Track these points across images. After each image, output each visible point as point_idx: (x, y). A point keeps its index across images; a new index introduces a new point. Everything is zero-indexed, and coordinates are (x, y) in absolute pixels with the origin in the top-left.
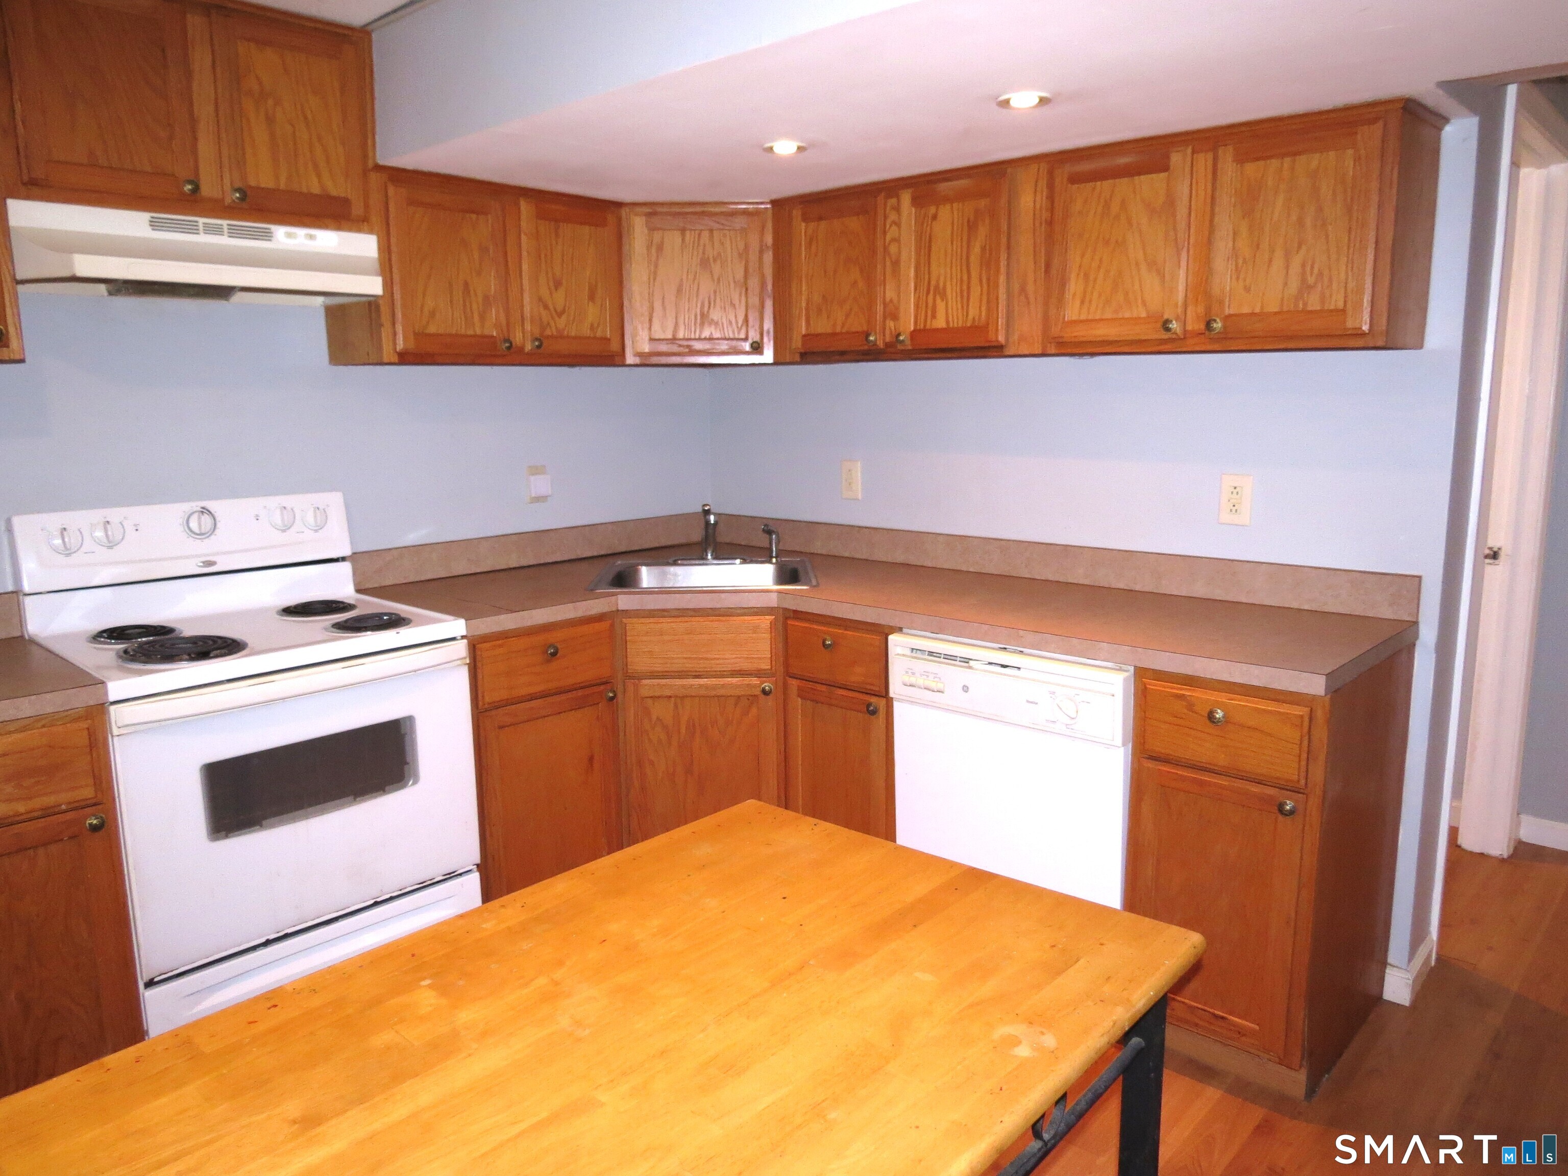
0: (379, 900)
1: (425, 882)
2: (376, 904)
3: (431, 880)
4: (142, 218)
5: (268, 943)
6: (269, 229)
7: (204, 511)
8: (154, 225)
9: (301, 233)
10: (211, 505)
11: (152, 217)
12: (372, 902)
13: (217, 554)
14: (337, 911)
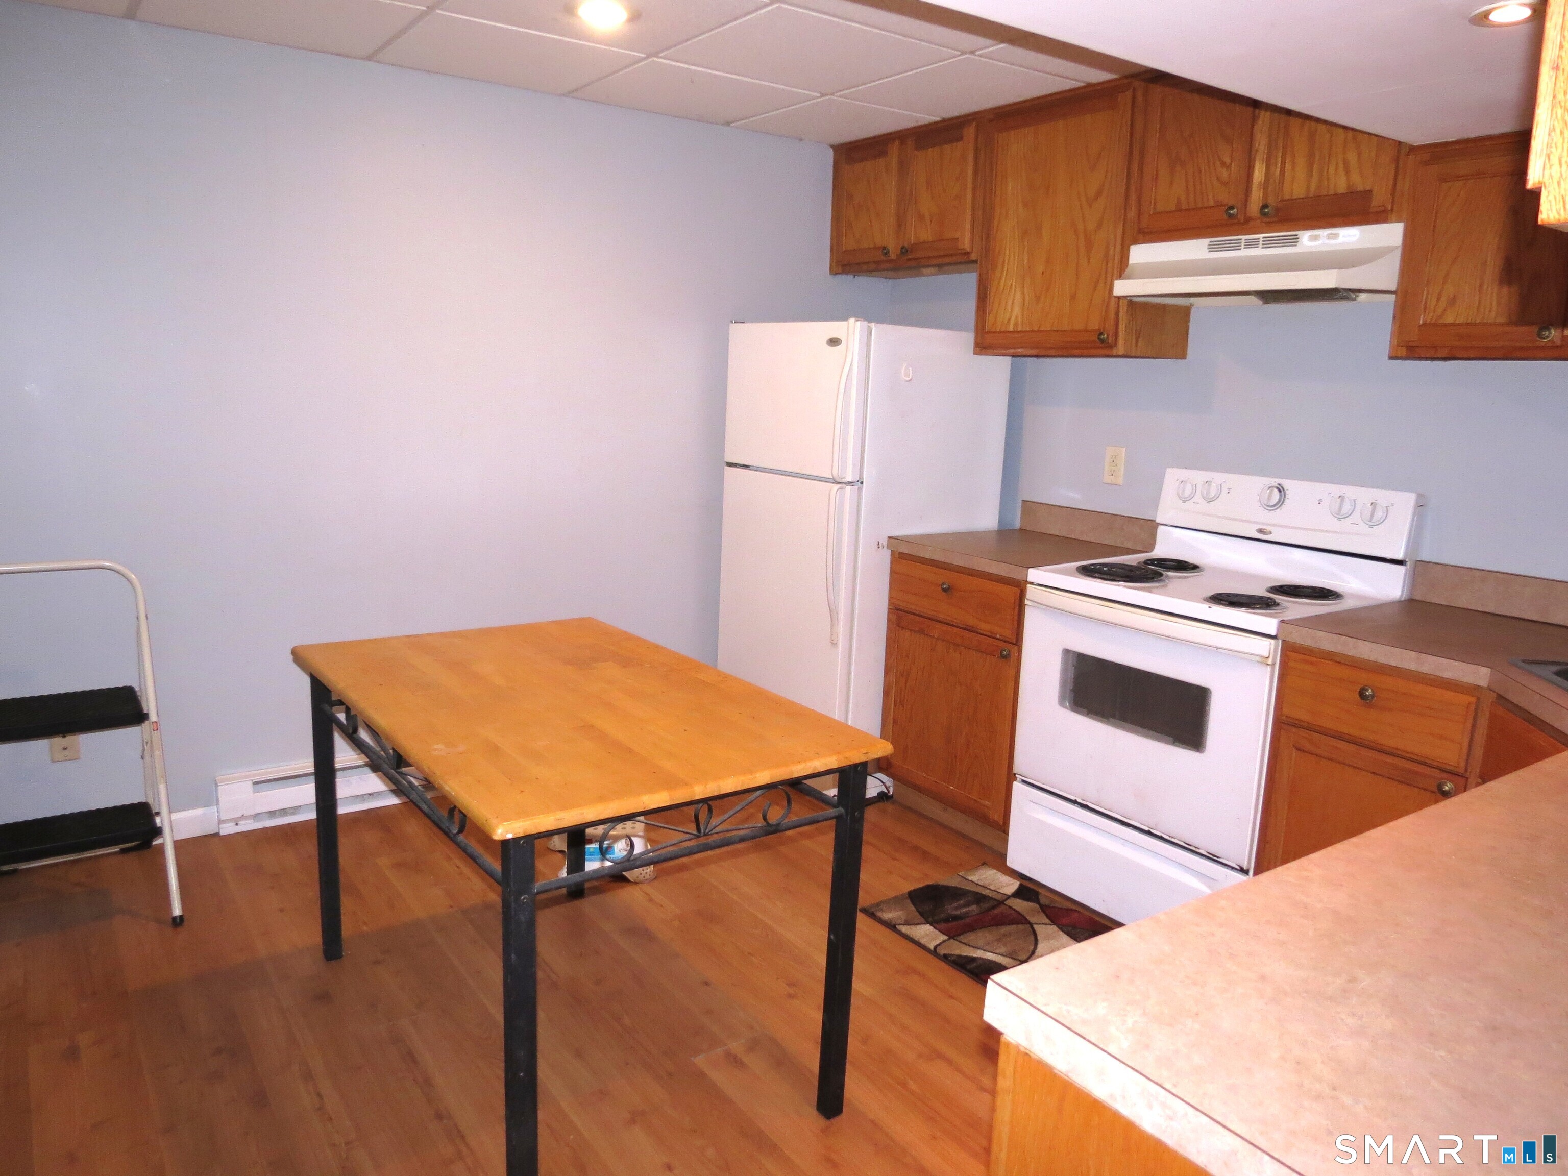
0: (1153, 831)
1: (1190, 845)
2: (1149, 833)
3: (1196, 848)
4: (1204, 243)
5: (1075, 802)
6: (1297, 235)
7: (1281, 489)
8: (1211, 249)
9: (1324, 233)
10: (1287, 484)
11: (1211, 242)
12: (1146, 829)
13: (1274, 525)
14: (1122, 816)
